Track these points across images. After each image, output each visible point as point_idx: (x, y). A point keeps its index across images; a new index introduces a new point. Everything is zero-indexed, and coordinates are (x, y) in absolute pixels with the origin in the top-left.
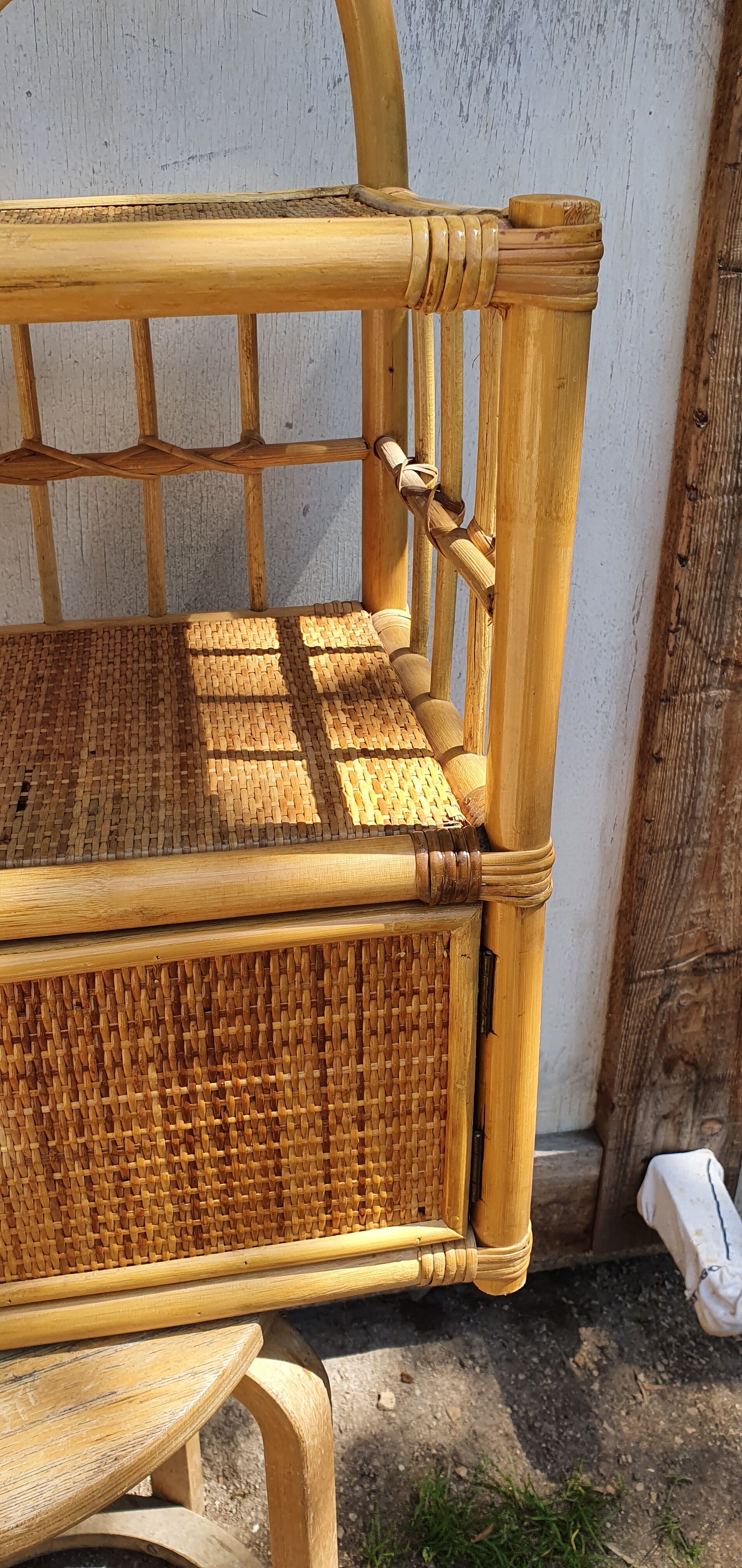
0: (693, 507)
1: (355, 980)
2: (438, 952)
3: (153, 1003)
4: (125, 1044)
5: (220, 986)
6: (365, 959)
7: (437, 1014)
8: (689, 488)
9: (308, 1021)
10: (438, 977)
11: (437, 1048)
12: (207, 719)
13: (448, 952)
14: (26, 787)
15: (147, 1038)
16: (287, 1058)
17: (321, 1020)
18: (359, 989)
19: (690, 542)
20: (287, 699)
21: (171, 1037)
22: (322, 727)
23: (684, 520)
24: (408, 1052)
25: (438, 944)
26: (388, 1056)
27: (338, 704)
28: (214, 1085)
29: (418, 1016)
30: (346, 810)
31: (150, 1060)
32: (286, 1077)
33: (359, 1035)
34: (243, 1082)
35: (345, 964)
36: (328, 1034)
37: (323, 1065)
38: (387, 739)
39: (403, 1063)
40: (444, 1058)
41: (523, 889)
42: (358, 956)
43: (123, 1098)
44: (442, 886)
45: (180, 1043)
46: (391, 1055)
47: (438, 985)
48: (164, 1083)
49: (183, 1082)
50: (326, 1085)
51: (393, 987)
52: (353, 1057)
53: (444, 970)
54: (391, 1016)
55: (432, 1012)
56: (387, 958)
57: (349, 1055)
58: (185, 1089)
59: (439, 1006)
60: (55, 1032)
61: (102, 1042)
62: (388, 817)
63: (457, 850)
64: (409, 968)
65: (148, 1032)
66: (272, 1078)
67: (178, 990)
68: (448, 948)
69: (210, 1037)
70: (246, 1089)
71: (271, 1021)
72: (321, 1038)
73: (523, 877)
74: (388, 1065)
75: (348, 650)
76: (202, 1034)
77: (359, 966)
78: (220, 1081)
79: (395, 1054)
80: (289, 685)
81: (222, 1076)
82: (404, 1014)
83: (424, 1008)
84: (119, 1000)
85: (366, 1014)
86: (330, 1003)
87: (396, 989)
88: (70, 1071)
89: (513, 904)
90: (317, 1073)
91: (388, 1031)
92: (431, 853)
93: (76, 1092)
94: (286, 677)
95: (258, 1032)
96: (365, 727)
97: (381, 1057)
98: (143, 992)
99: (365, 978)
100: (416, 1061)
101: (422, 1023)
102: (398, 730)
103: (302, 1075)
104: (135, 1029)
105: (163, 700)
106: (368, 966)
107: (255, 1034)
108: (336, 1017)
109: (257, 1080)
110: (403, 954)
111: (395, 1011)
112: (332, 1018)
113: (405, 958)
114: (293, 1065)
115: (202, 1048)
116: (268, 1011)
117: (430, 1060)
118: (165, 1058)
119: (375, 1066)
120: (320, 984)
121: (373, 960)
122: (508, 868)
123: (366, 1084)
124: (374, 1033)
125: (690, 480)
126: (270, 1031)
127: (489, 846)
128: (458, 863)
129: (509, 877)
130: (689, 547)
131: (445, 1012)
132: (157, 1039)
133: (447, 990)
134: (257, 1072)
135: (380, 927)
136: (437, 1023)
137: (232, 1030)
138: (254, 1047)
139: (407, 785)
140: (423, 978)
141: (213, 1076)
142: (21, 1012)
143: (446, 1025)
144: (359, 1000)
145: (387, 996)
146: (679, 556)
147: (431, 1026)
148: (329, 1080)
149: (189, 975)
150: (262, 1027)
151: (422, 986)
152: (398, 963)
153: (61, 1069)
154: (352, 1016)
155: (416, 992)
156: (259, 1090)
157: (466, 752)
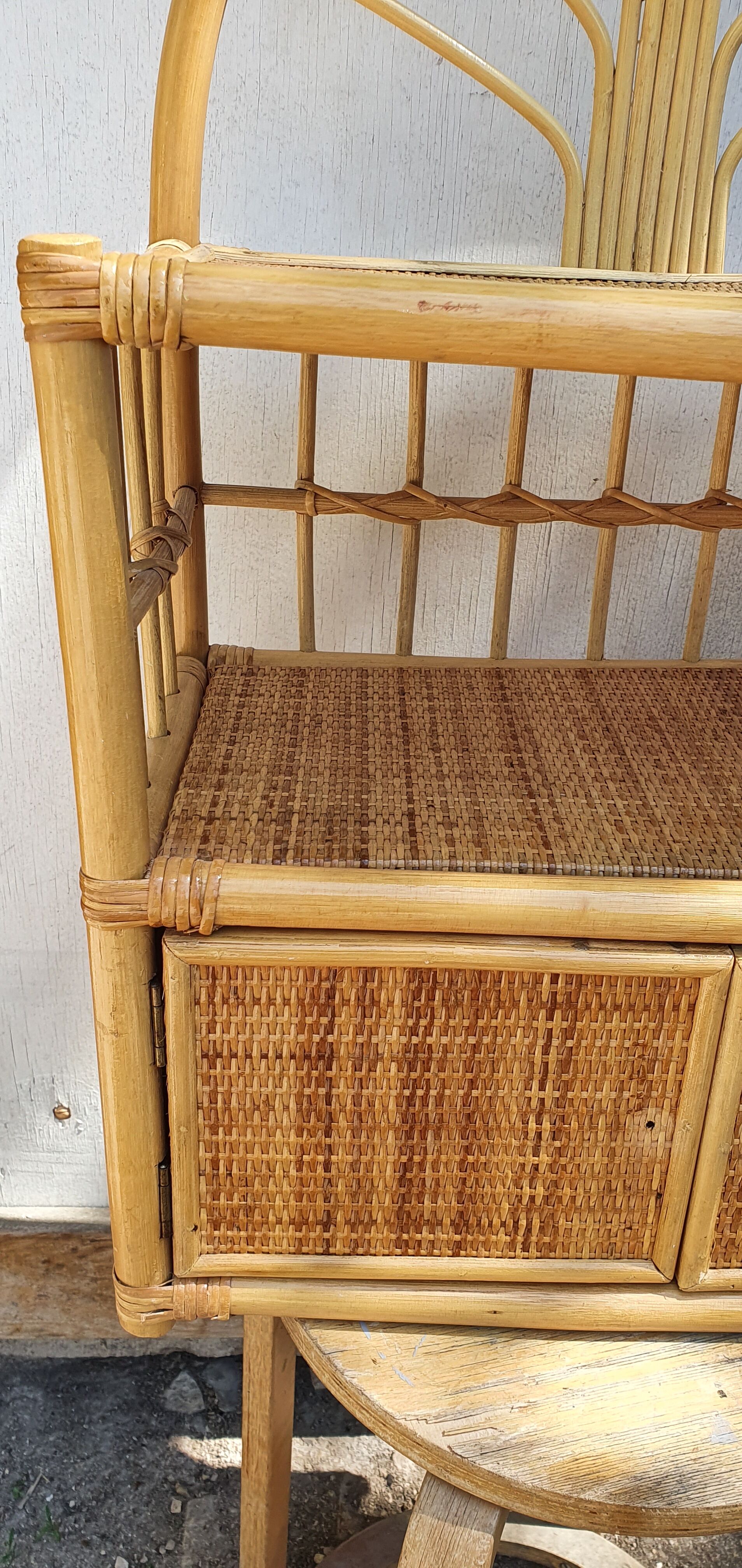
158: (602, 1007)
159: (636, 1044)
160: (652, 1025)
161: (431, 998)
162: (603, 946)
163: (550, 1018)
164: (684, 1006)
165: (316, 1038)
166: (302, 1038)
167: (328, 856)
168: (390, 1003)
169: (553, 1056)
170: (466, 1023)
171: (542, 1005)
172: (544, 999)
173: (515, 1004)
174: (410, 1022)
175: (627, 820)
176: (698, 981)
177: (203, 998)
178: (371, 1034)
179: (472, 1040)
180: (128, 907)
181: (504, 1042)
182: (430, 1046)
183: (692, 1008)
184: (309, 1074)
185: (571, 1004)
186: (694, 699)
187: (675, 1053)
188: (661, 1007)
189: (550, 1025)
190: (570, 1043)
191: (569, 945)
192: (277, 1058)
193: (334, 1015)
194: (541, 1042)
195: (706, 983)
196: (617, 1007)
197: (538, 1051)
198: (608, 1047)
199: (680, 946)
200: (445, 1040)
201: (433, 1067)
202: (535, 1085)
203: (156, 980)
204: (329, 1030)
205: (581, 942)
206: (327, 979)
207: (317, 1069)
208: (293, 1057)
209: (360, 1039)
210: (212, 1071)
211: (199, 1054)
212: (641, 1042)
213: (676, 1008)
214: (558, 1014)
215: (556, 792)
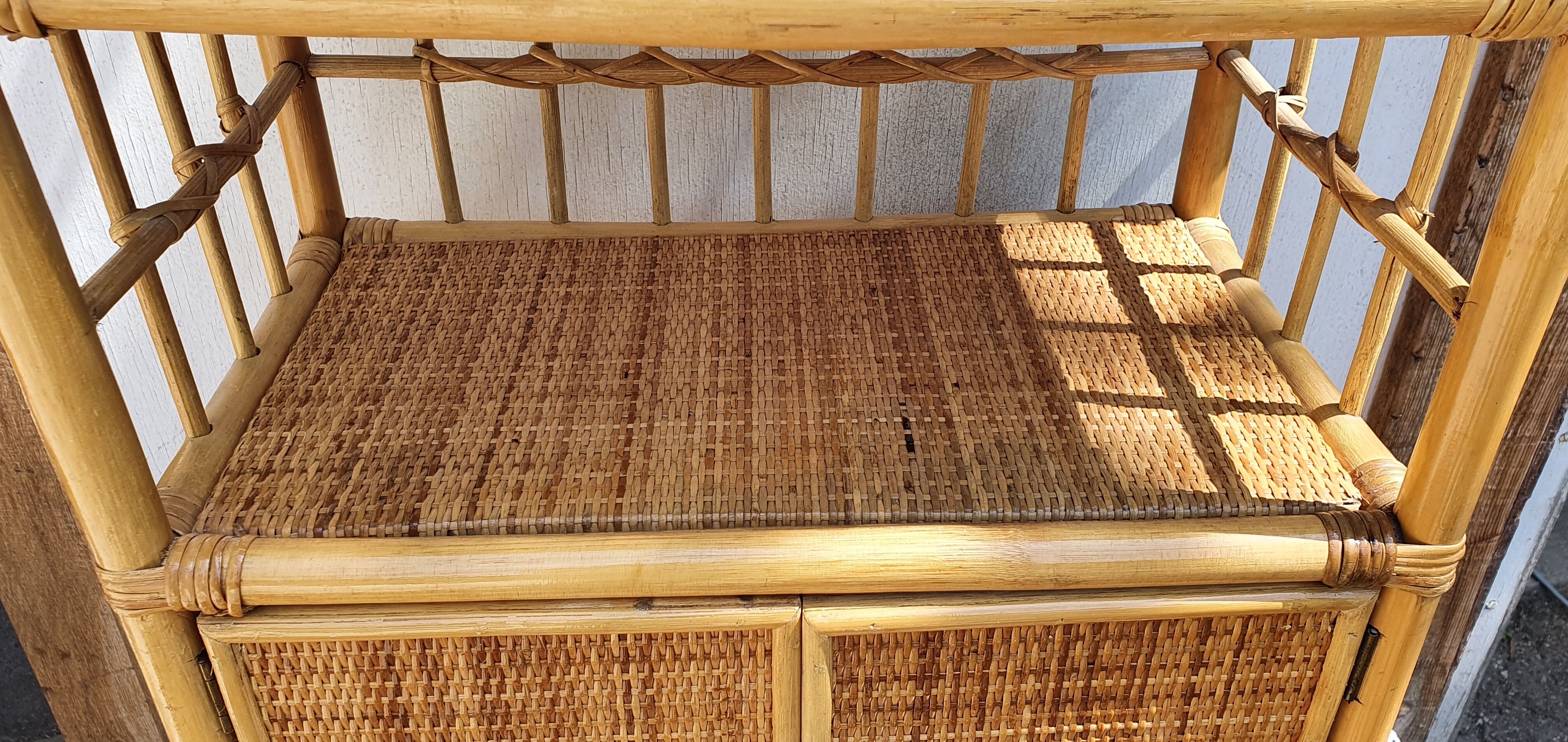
0: (1506, 108)
1: (1235, 647)
2: (1323, 627)
3: (1043, 655)
4: (1009, 688)
5: (1108, 644)
6: (1250, 630)
7: (1306, 680)
8: (1504, 87)
9: (1181, 679)
10: (1316, 649)
11: (1297, 709)
12: (1057, 350)
13: (1333, 628)
14: (906, 424)
15: (1030, 685)
16: (1154, 709)
17: (1194, 679)
18: (1237, 655)
19: (1494, 144)
20: (1132, 329)
21: (1052, 685)
22: (1180, 368)
23: (1493, 120)
24: (1269, 711)
25: (1325, 621)
26: (1248, 713)
27: (1188, 338)
28: (1080, 728)
29: (1287, 681)
30: (1238, 477)
31: (1028, 703)
32: (1149, 725)
33: (1227, 694)
34: (1107, 726)
35: (1230, 632)
36: (1197, 692)
37: (1185, 716)
38: (1253, 388)
39: (1261, 719)
40: (1301, 718)
41: (1431, 580)
42: (1245, 626)
43: (995, 733)
44: (1353, 574)
45: (1057, 692)
46: (1251, 712)
47: (1314, 655)
48: (1034, 723)
49: (1052, 722)
50: (1183, 734)
51: (1270, 655)
52: (1215, 712)
53: (1324, 642)
54: (1261, 678)
55: (1301, 678)
56: (1273, 630)
57: (1213, 709)
58: (1053, 729)
59: (1310, 674)
60: (949, 675)
61: (988, 684)
62: (1285, 491)
63: (1371, 539)
64: (1290, 639)
65: (1031, 679)
66: (1135, 725)
67: (1067, 646)
68: (1333, 624)
69: (1088, 686)
70: (1108, 733)
71: (1147, 676)
72: (1190, 693)
73: (1434, 570)
74: (1246, 721)
75: (1176, 269)
76: (1081, 684)
77: (1243, 634)
78: (1086, 724)
79: (1255, 712)
80: (1127, 311)
81: (1089, 720)
82: (1274, 678)
83: (1295, 674)
84: (1012, 650)
85: (1238, 676)
86: (1206, 665)
87: (1273, 657)
88: (954, 707)
89: (1416, 593)
90: (1178, 724)
91: (1254, 692)
92: (1346, 541)
93: (954, 724)
94: (1121, 301)
95: (1132, 685)
96: (1225, 371)
97: (1241, 713)
98: (1036, 645)
99: (1246, 646)
100: (1273, 719)
101: (1289, 687)
102: (1261, 377)
103: (1163, 724)
104: (1021, 675)
105: (1003, 322)
106: (1252, 635)
107: (1128, 688)
108: (1209, 678)
109: (1120, 725)
110: (1288, 627)
111: (1266, 675)
112: (1204, 679)
113: (1289, 631)
114: (1157, 715)
115: (1078, 696)
116: (1147, 668)
117: (1288, 718)
118: (1043, 702)
119: (1233, 721)
120: (1202, 648)
121: (1259, 631)
122: (1422, 561)
123: (1221, 735)
124: (1242, 693)
125: (1507, 81)
126: (1144, 685)
127: (1403, 537)
128: (1373, 553)
129: (1421, 570)
130: (1492, 148)
131: (1315, 679)
132: (1038, 686)
133: (1322, 661)
134: (1121, 718)
135: (1279, 605)
136: (1304, 686)
137: (1109, 682)
138: (1126, 698)
139: (1292, 450)
140: (1302, 648)
141: (1080, 720)
142: (922, 655)
143: (1312, 690)
144: (1235, 664)
145: (1263, 662)
146: (1479, 156)
147: (1297, 690)
148: (1187, 729)
149: (1081, 633)
150: (1137, 681)
151: (1299, 655)
152: (1281, 634)
153: (946, 705)
154: (1224, 677)
155: (1292, 661)
156: (1119, 734)
157: (1343, 413)
158: (676, 657)
159: (718, 689)
160: (731, 671)
161: (496, 659)
162: (667, 603)
163: (625, 671)
164: (760, 651)
165: (385, 700)
166: (371, 700)
167: (375, 521)
168: (454, 666)
169: (634, 704)
170: (538, 680)
171: (614, 659)
172: (616, 654)
173: (585, 659)
174: (480, 682)
175: (719, 448)
176: (770, 632)
177: (256, 670)
178: (442, 694)
179: (548, 695)
180: (145, 596)
181: (582, 694)
182: (506, 702)
183: (768, 653)
184: (385, 731)
185: (645, 657)
186: (847, 274)
187: (760, 693)
188: (737, 654)
189: (626, 677)
190: (649, 692)
191: (631, 605)
192: (349, 719)
193: (399, 680)
194: (620, 693)
195: (777, 634)
196: (691, 657)
197: (619, 701)
198: (690, 692)
199: (748, 599)
200: (519, 696)
201: (514, 720)
202: (623, 730)
203: (202, 657)
204: (398, 692)
205: (645, 602)
206: (382, 649)
207: (393, 727)
208: (365, 718)
209: (431, 699)
210: (285, 733)
211: (266, 717)
212: (722, 686)
213: (752, 654)
214: (632, 667)
215: (658, 413)
